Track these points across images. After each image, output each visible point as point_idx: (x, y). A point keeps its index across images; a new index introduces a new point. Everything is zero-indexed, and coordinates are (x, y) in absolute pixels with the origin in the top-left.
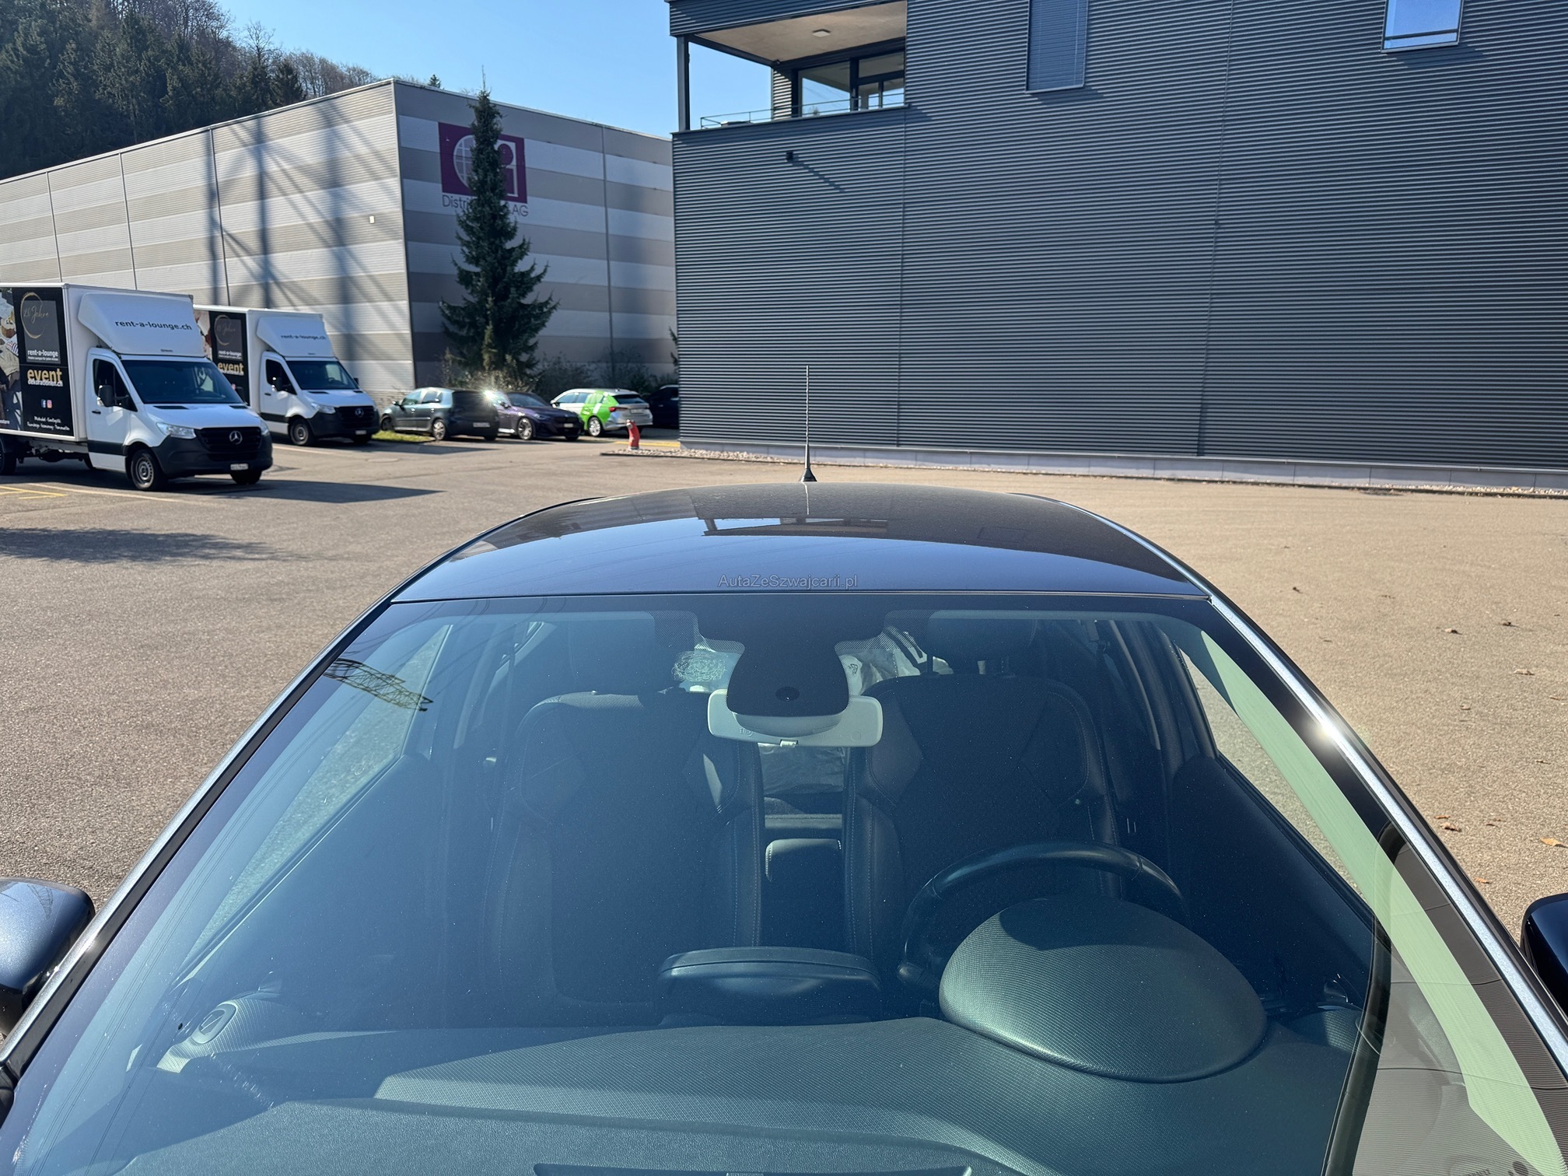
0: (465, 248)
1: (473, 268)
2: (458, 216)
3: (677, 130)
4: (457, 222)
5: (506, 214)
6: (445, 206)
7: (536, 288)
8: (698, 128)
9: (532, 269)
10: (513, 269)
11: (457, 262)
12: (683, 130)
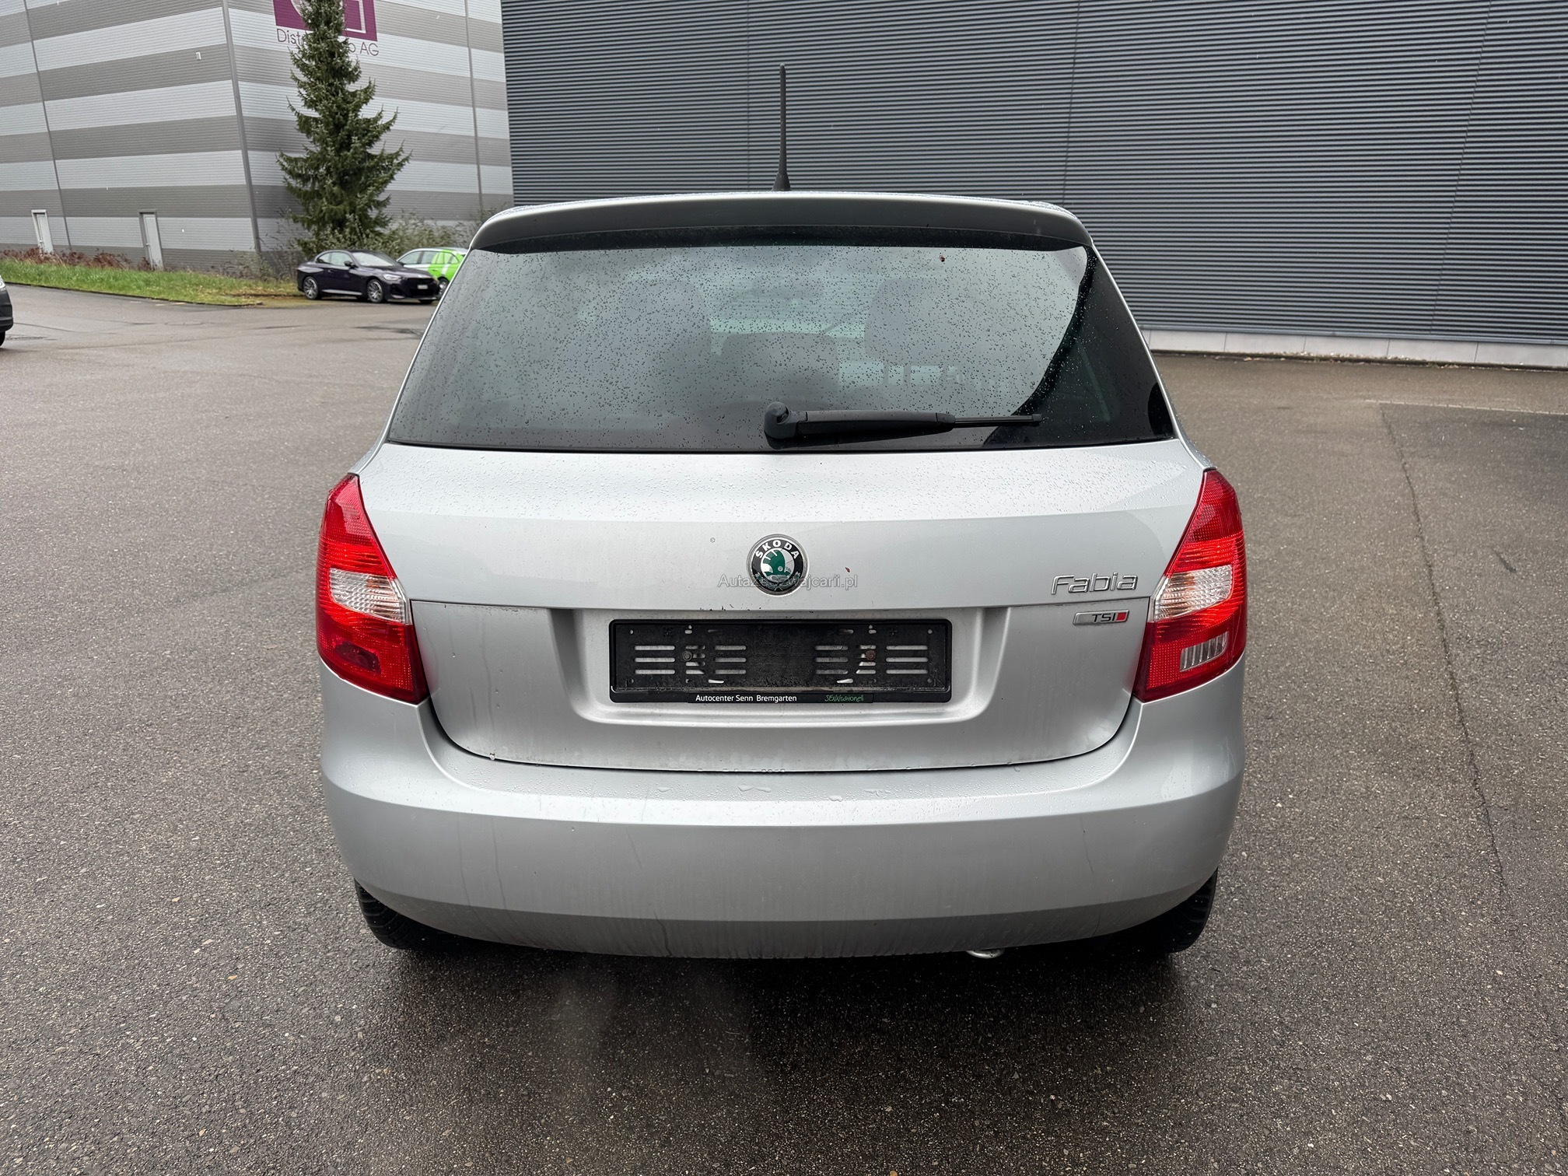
0: (302, 90)
1: (313, 113)
2: (292, 54)
5: (346, 52)
6: (277, 41)
7: (383, 137)
9: (380, 116)
10: (356, 116)
11: (294, 106)
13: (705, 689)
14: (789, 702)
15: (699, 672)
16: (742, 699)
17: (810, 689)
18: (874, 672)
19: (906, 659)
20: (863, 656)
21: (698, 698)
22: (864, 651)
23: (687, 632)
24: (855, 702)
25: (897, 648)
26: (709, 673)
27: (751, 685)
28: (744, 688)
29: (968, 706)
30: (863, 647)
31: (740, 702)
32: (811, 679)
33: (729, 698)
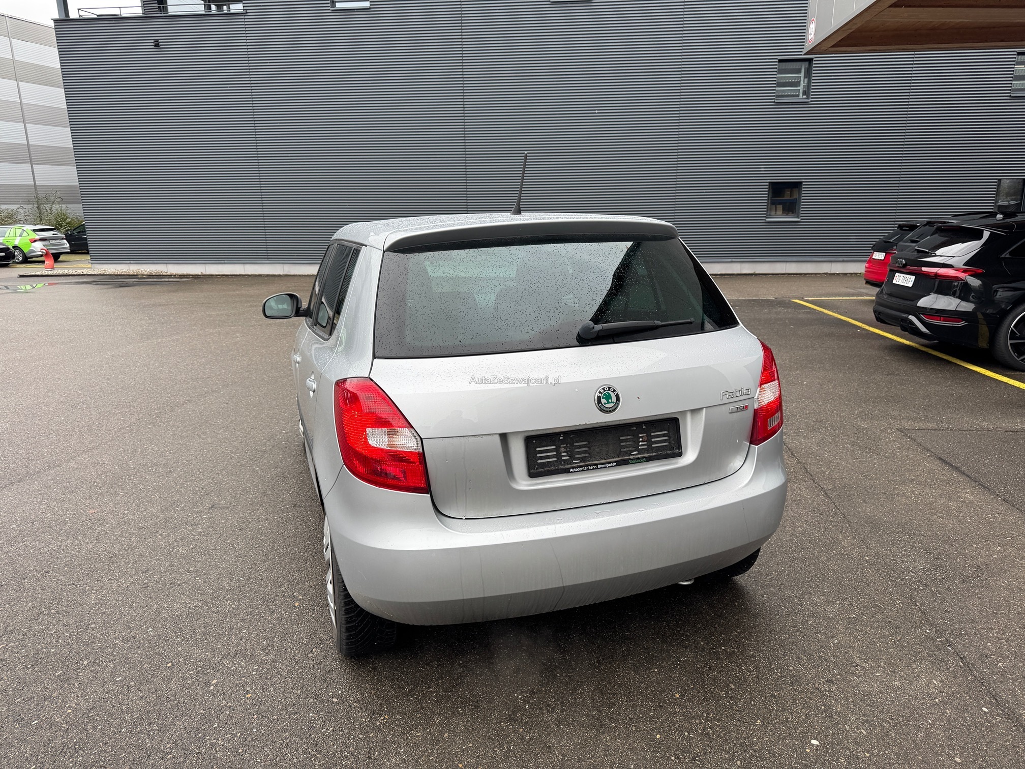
3: (57, 17)
8: (77, 16)
12: (63, 17)
13: (572, 466)
14: (613, 466)
15: (568, 458)
16: (591, 468)
17: (620, 459)
18: (646, 447)
19: (660, 438)
20: (641, 440)
21: (571, 470)
22: (641, 437)
23: (561, 438)
24: (642, 462)
25: (656, 434)
26: (572, 457)
27: (593, 461)
28: (590, 463)
29: (690, 456)
30: (640, 435)
31: (591, 469)
32: (620, 454)
33: (586, 468)
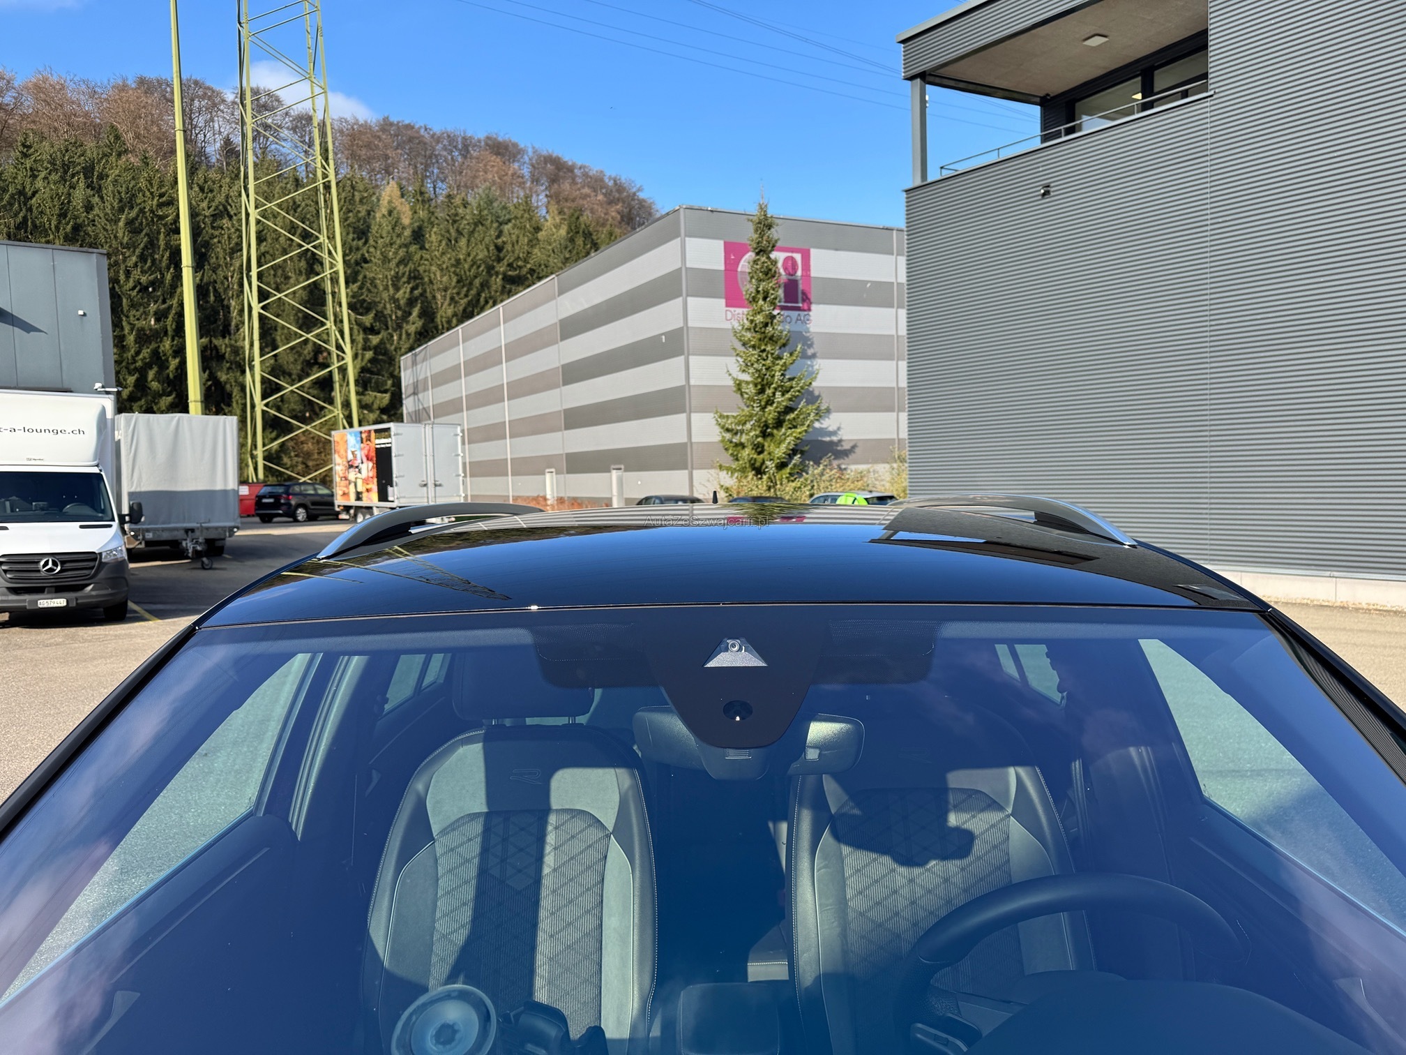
0: (739, 359)
1: (746, 377)
2: (733, 328)
4: (732, 334)
5: (780, 322)
6: (727, 320)
8: (937, 178)
10: (782, 375)
11: (731, 372)
12: (918, 183)
